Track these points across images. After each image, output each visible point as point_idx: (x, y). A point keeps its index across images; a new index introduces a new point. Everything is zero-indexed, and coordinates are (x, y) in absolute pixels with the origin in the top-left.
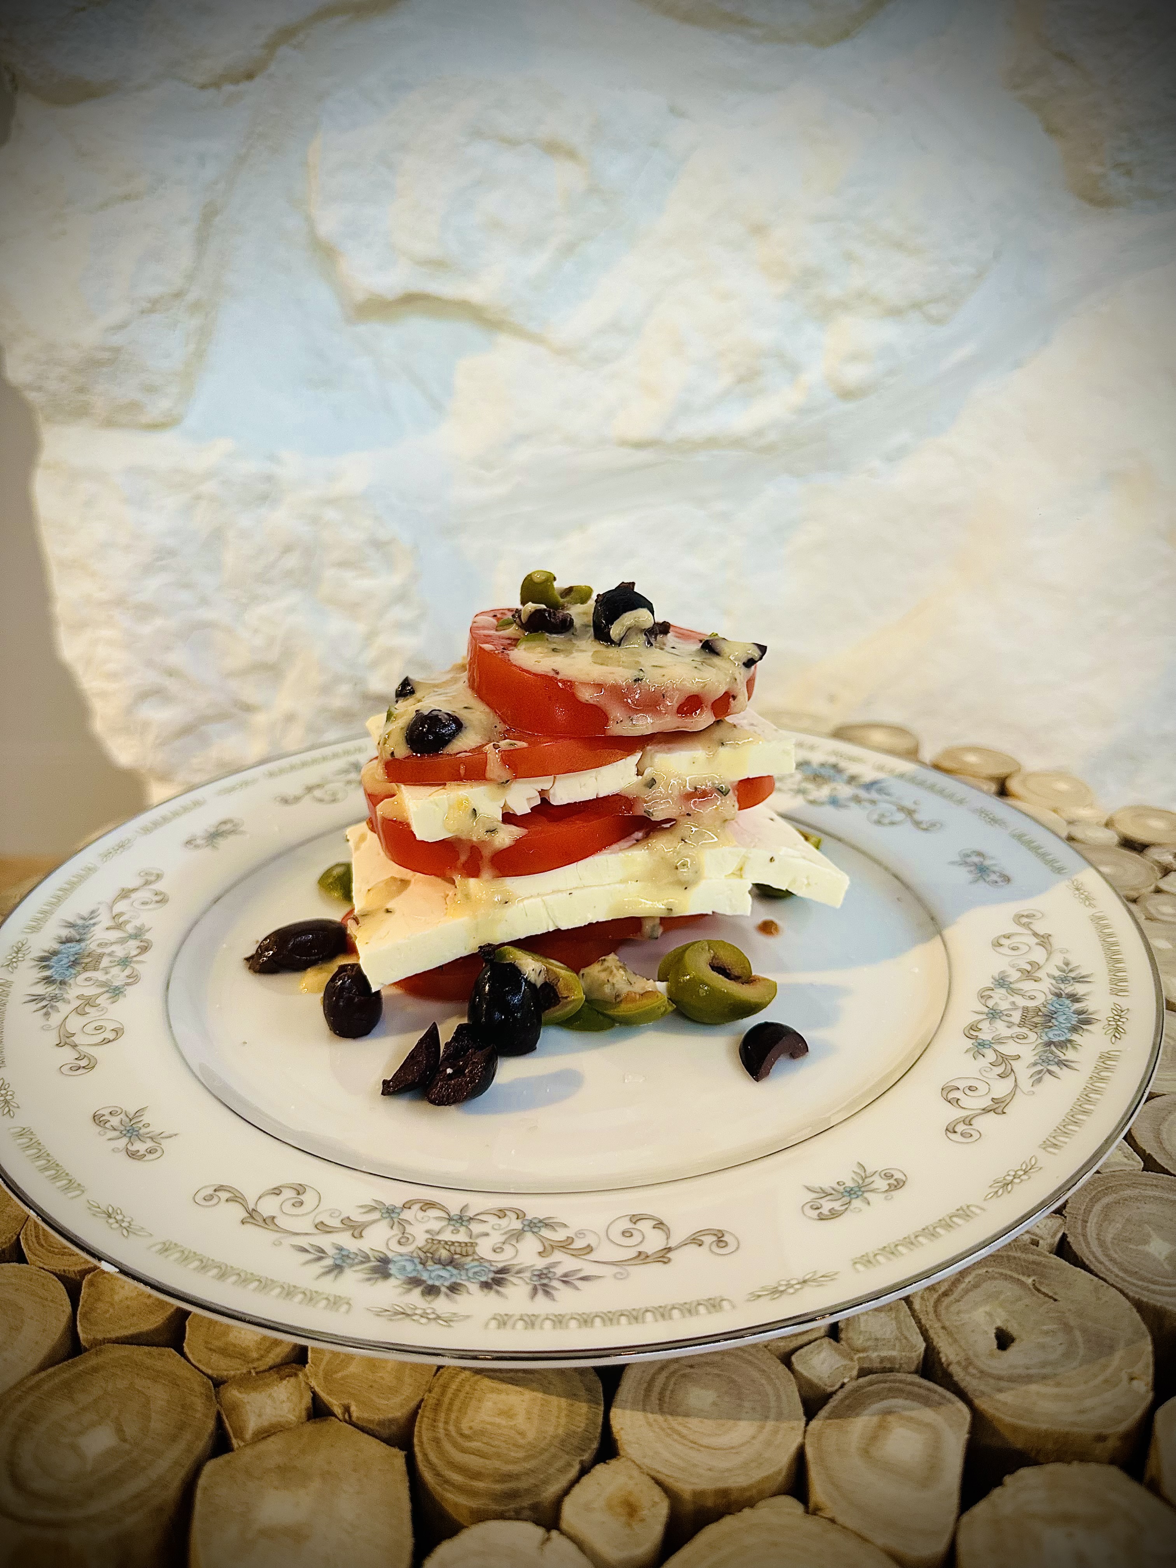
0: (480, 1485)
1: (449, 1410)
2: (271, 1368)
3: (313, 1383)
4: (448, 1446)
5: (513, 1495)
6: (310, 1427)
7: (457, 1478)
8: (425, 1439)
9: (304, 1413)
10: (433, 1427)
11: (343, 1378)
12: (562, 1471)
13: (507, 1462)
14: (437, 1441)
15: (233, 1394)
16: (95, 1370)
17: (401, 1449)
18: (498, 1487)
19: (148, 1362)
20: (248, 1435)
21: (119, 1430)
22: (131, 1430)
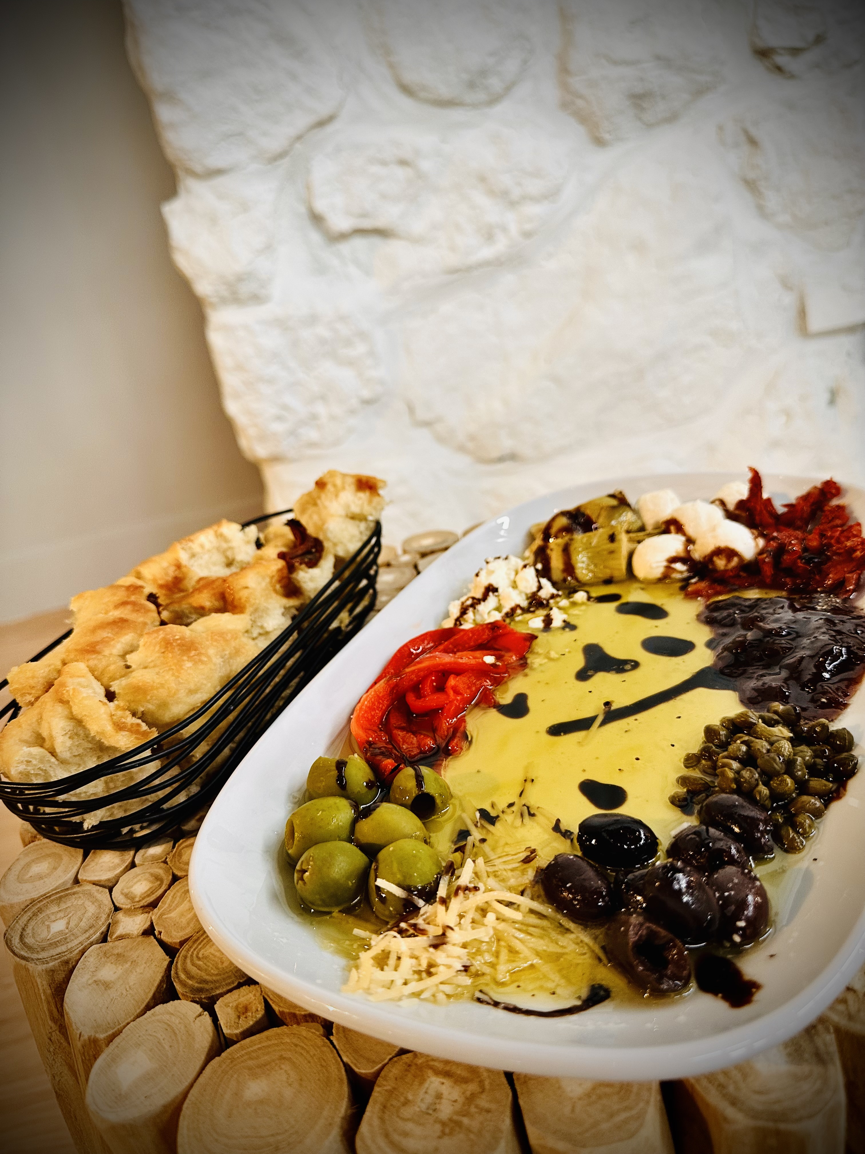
0: (190, 982)
1: (200, 944)
2: (141, 907)
3: (153, 918)
4: (188, 961)
5: (200, 990)
6: (140, 939)
7: (183, 976)
8: (181, 956)
9: (141, 931)
10: (188, 950)
11: (166, 918)
12: (229, 984)
13: (208, 975)
14: (185, 957)
15: (120, 915)
16: (74, 894)
17: (170, 958)
18: (196, 985)
19: (96, 894)
20: (114, 937)
21: (68, 923)
22: (72, 924)
